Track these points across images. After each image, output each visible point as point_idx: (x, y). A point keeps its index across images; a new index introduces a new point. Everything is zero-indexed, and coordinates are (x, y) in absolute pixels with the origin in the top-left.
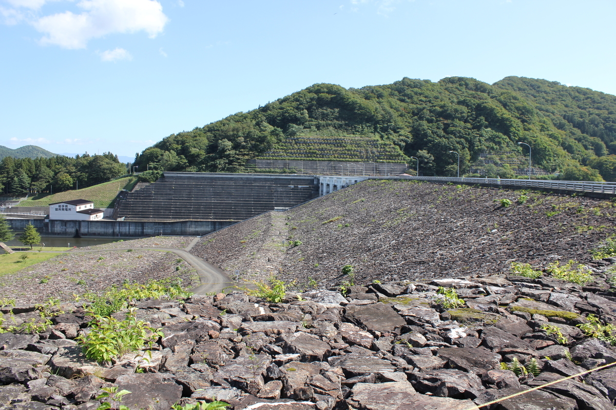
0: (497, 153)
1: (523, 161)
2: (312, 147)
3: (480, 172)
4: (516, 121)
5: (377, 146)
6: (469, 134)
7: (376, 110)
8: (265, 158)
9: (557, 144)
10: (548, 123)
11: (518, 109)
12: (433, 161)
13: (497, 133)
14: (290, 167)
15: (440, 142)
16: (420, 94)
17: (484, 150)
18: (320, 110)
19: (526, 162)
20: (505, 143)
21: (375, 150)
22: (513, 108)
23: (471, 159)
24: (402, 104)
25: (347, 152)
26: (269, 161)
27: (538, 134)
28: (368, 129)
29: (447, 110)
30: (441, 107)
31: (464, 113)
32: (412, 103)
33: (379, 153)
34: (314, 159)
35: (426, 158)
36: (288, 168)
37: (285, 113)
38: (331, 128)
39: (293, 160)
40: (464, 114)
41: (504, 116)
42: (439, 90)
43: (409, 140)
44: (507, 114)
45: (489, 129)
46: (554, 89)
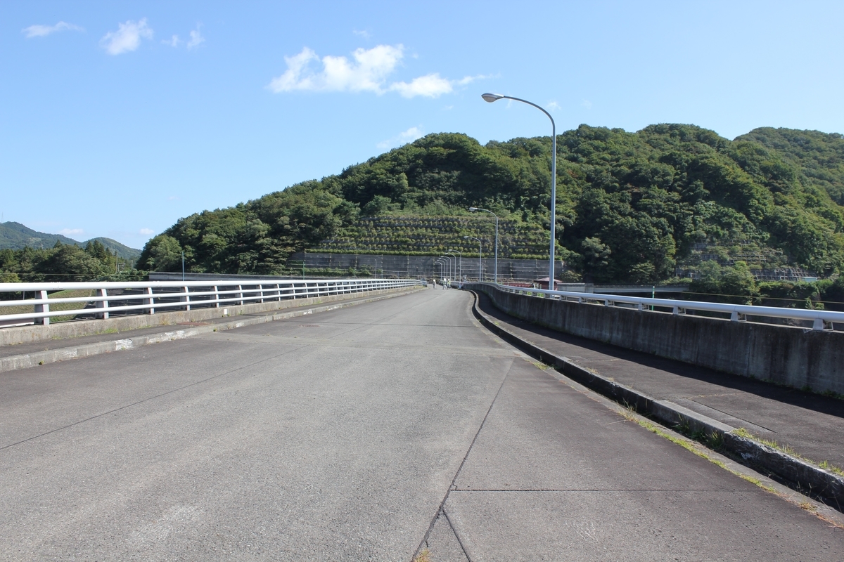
0: (725, 242)
1: (771, 255)
2: (401, 233)
3: (694, 276)
4: (760, 190)
5: (514, 230)
6: (675, 211)
7: (520, 173)
8: (321, 250)
9: (834, 227)
10: (820, 193)
11: (765, 170)
12: (610, 256)
13: (726, 209)
14: (360, 266)
15: (622, 224)
16: (604, 149)
17: (702, 237)
18: (429, 174)
19: (778, 258)
20: (740, 226)
21: (508, 237)
22: (757, 168)
23: (678, 253)
24: (574, 165)
25: (460, 241)
26: (326, 256)
27: (800, 211)
28: (504, 203)
29: (640, 171)
30: (632, 166)
31: (669, 175)
32: (589, 163)
33: (516, 242)
34: (402, 252)
35: (597, 251)
36: (357, 268)
37: (373, 179)
38: (439, 202)
39: (367, 254)
40: (668, 178)
41: (739, 179)
42: (635, 143)
43: (571, 222)
44: (743, 177)
45: (711, 203)
46: (834, 144)
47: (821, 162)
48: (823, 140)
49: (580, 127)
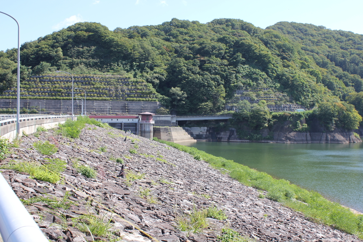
0: (254, 89)
1: (280, 97)
2: (57, 85)
3: (236, 109)
4: (275, 58)
5: (128, 83)
6: (225, 71)
7: (133, 48)
8: (4, 97)
9: (315, 80)
10: (309, 60)
11: (279, 47)
12: (187, 98)
13: (255, 70)
14: (30, 107)
15: (193, 79)
16: (186, 34)
17: (241, 86)
18: (76, 48)
19: (284, 98)
20: (263, 80)
21: (125, 88)
22: (274, 46)
23: (226, 96)
24: (167, 43)
25: (94, 90)
26: (7, 101)
27: (297, 71)
28: (123, 67)
29: (205, 47)
30: (201, 44)
31: (222, 49)
32: (177, 42)
33: (130, 90)
34: (58, 97)
35: (178, 95)
36: (29, 108)
37: (40, 51)
38: (82, 66)
39: (35, 99)
40: (222, 51)
41: (262, 52)
42: (205, 30)
43: (164, 78)
44: (264, 50)
45: (246, 66)
46: (320, 32)
47: (313, 42)
48: (315, 30)
49: (172, 20)
